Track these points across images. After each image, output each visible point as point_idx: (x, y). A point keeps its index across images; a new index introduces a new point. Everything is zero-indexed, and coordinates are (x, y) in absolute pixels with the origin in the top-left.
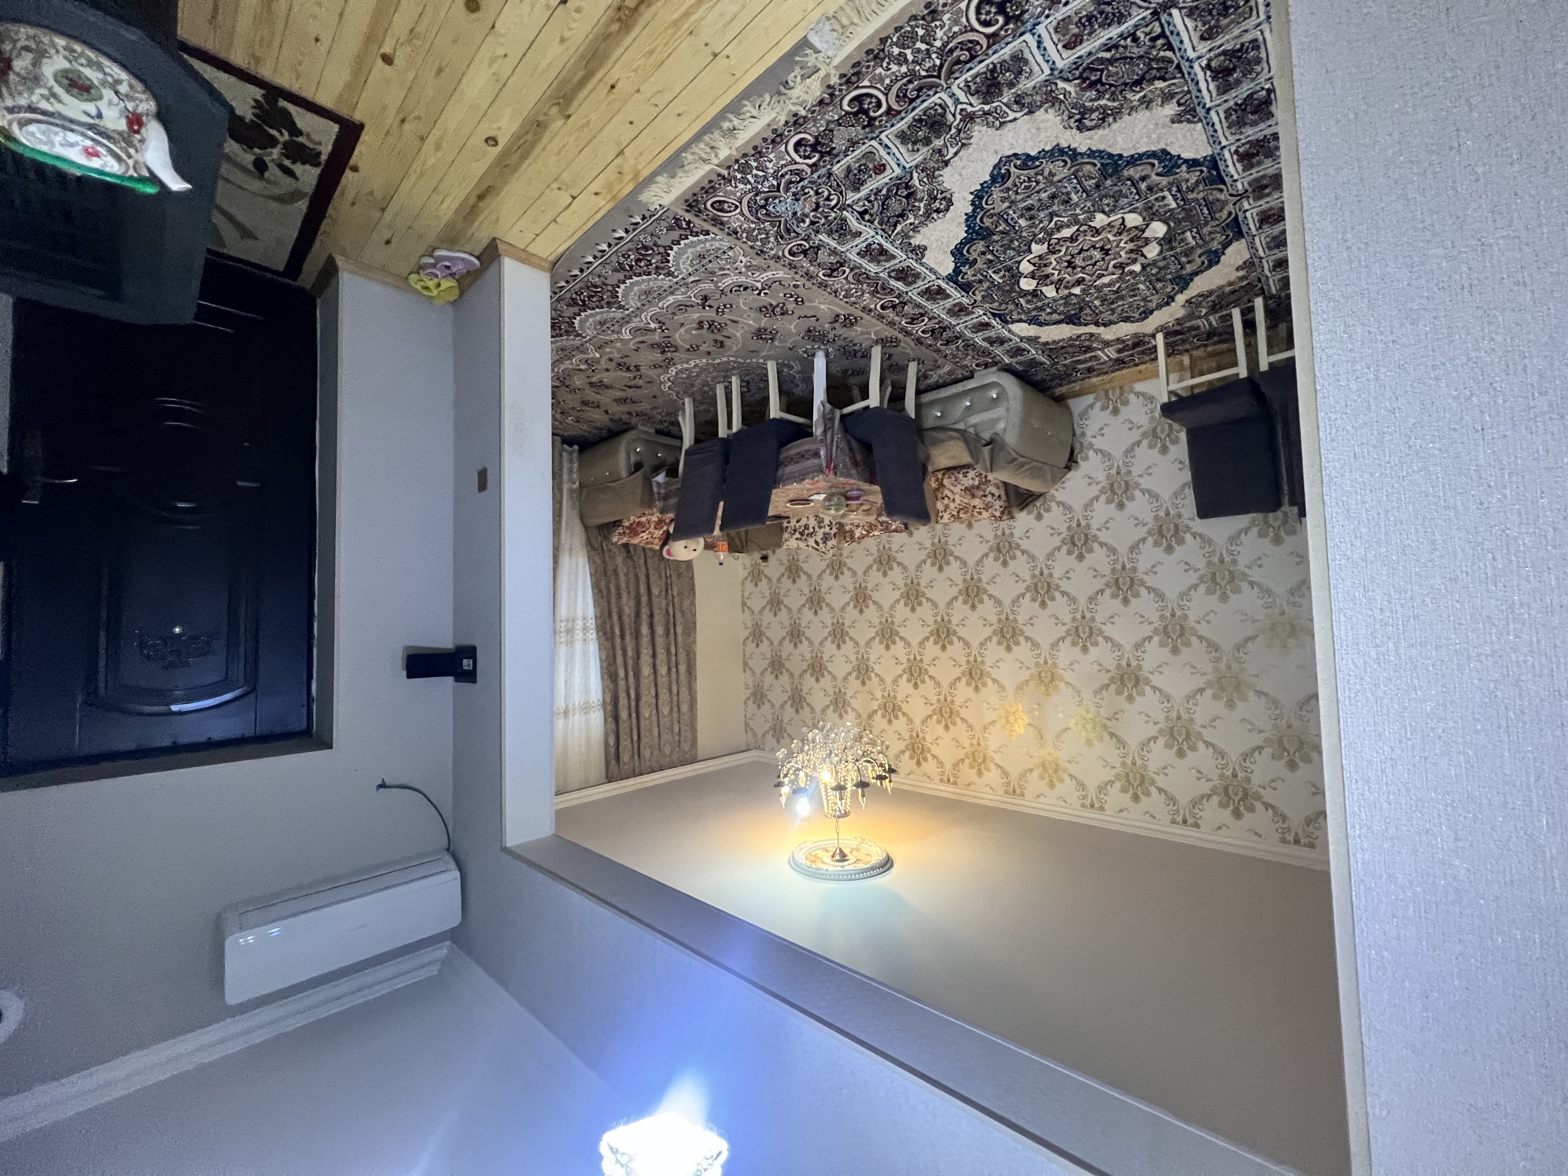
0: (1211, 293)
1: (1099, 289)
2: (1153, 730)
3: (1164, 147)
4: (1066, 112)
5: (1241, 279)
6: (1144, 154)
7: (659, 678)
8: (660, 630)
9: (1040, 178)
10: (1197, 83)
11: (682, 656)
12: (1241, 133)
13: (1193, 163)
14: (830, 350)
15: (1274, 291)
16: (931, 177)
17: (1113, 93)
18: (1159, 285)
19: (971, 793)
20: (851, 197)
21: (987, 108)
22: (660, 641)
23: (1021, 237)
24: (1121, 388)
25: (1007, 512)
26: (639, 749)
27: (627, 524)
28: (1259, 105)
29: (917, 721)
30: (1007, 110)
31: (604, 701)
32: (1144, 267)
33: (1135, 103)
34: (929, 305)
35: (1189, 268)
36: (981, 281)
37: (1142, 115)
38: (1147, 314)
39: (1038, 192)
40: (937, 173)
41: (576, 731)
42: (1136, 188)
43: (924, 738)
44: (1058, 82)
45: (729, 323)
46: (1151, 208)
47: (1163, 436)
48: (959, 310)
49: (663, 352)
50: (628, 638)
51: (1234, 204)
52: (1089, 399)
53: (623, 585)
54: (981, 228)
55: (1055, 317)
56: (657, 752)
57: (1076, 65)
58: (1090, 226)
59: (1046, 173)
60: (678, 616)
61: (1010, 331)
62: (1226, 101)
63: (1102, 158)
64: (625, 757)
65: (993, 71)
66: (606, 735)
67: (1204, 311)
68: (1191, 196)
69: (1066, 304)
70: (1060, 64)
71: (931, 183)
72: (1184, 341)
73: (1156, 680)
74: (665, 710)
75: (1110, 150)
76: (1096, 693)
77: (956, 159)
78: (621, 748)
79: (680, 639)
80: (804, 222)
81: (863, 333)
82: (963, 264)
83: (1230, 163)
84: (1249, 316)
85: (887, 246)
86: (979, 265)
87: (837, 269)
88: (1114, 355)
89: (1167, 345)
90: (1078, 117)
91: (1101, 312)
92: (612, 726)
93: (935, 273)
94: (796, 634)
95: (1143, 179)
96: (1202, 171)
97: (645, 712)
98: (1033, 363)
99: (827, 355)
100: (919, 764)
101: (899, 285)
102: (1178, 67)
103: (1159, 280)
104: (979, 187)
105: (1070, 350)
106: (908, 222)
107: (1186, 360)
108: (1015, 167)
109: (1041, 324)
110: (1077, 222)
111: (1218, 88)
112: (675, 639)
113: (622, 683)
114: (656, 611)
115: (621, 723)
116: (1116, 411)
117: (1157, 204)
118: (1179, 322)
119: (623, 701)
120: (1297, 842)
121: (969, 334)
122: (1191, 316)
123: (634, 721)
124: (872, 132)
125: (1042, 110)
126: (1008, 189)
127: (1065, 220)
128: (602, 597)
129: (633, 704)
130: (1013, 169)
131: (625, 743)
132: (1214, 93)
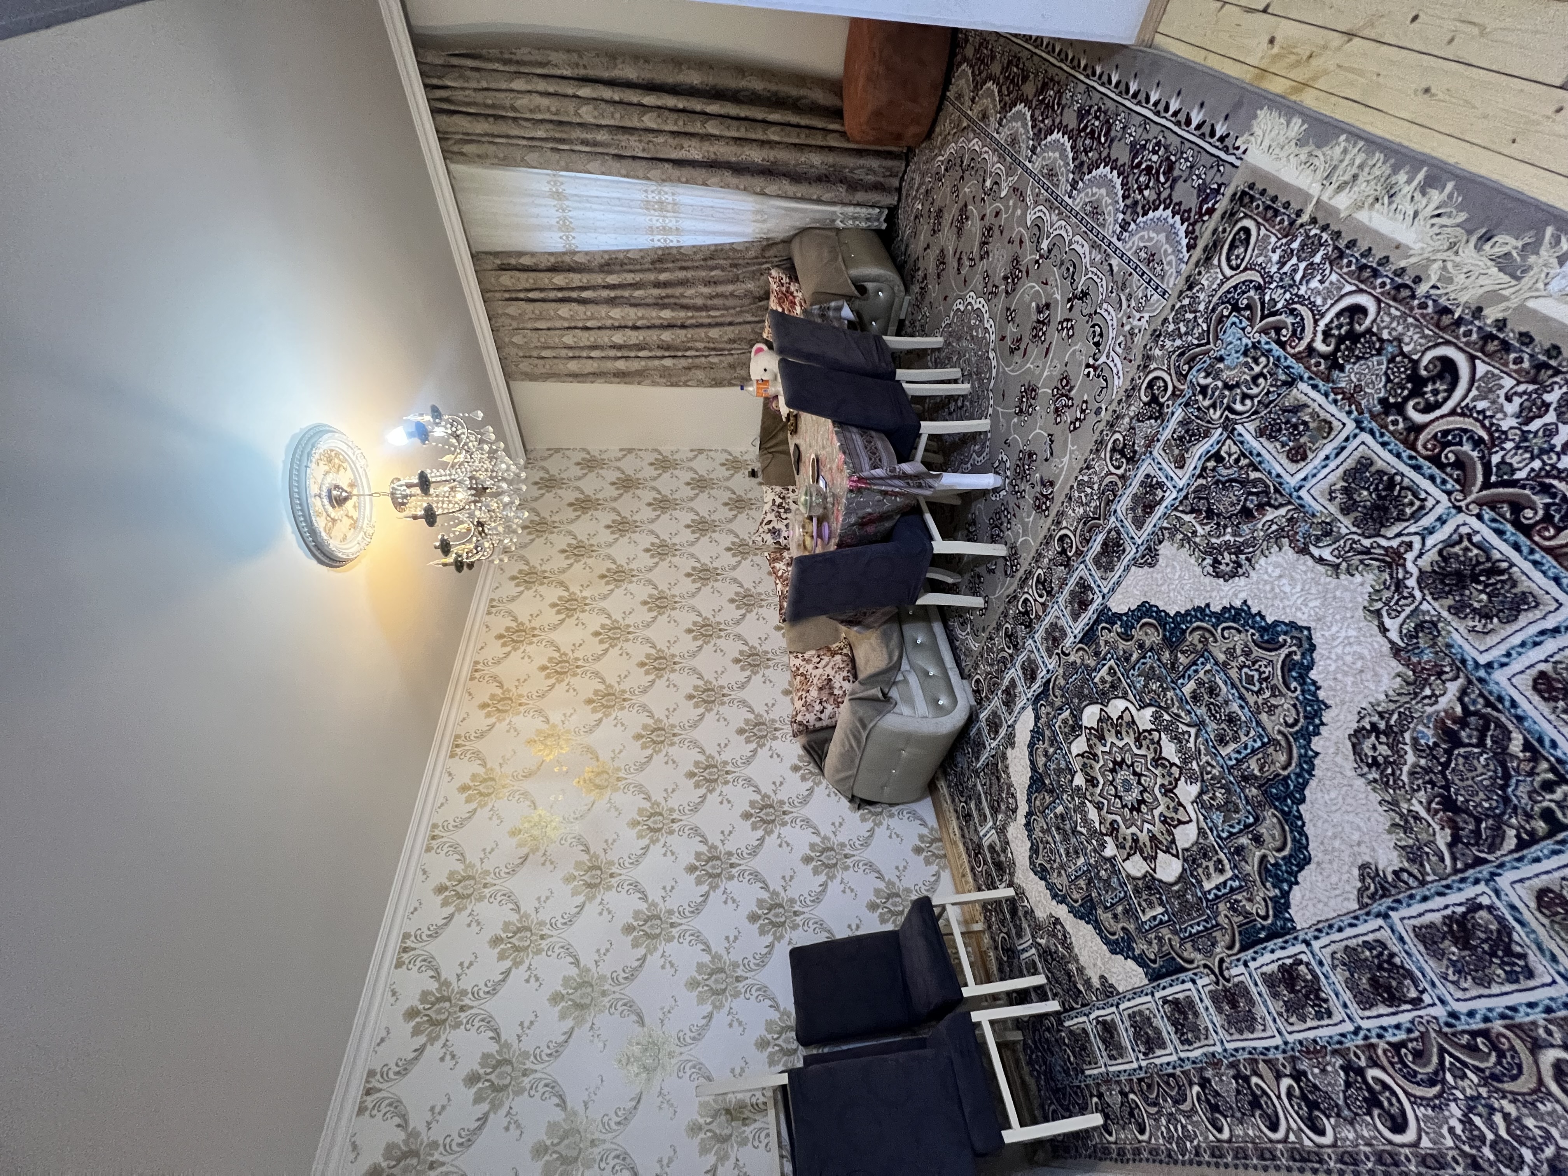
0: (1069, 948)
1: (1081, 809)
2: (527, 907)
3: (1315, 860)
4: (1392, 706)
5: (1088, 982)
6: (1302, 833)
7: (608, 332)
8: (667, 336)
9: (1268, 694)
10: (1441, 894)
11: (635, 365)
12: (1334, 967)
13: (1281, 904)
14: (1003, 493)
15: (1067, 1024)
16: (1278, 537)
17: (1428, 770)
18: (1082, 883)
19: (458, 697)
20: (1247, 431)
21: (1412, 582)
22: (653, 336)
23: (1165, 690)
24: (945, 856)
25: (803, 730)
26: (517, 299)
27: (792, 288)
28: (1388, 989)
29: (554, 636)
30: (1403, 615)
31: (574, 253)
32: (1111, 860)
33: (1404, 806)
34: (1063, 597)
35: (1105, 917)
36: (1097, 654)
37: (1381, 819)
38: (1042, 873)
39: (1242, 697)
40: (1285, 541)
41: (536, 211)
42: (1241, 831)
43: (531, 643)
44: (1461, 681)
45: (1046, 345)
46: (1205, 856)
47: (888, 905)
48: (1055, 636)
49: (1006, 278)
50: (656, 292)
51: (1206, 966)
52: (932, 821)
53: (720, 289)
54: (1183, 632)
55: (1041, 761)
56: (515, 324)
57: (1495, 701)
58: (1177, 780)
59: (1273, 701)
60: (683, 363)
61: (1023, 708)
62: (1401, 939)
63: (1298, 775)
64: (506, 279)
65: (1494, 571)
66: (533, 254)
67: (1043, 942)
68: (1222, 907)
69: (1059, 771)
70: (1500, 676)
71: (1267, 538)
72: (1003, 922)
73: (592, 909)
74: (568, 339)
75: (1313, 783)
76: (580, 840)
77: (1310, 562)
78: (517, 274)
79: (656, 363)
80: (1208, 375)
81: (1025, 526)
82: (1125, 625)
83: (1279, 954)
84: (1033, 995)
85: (1160, 510)
86: (1122, 645)
87: (1123, 455)
88: (986, 843)
89: (998, 902)
90: (1382, 725)
91: (1045, 817)
92: (545, 263)
93: (1113, 590)
94: (663, 504)
95: (1258, 840)
96: (1265, 918)
97: (564, 310)
98: (980, 746)
99: (996, 490)
100: (500, 637)
101: (1096, 546)
102: (1479, 862)
103: (1090, 882)
104: (1254, 611)
105: (995, 788)
106: (1199, 528)
107: (978, 927)
108: (1289, 654)
109: (1031, 745)
110: (1185, 761)
111: (1431, 926)
112: (656, 357)
113: (598, 279)
114: (690, 333)
115: (549, 274)
116: (918, 850)
117: (1211, 864)
118: (1030, 913)
119: (577, 279)
120: (368, 1092)
121: (1022, 658)
122: (1037, 927)
123: (552, 295)
124: (1373, 417)
125: (1401, 668)
126: (1247, 654)
127: (1191, 744)
128: (705, 260)
129: (574, 295)
130: (1284, 652)
131: (525, 280)
132: (1417, 922)
